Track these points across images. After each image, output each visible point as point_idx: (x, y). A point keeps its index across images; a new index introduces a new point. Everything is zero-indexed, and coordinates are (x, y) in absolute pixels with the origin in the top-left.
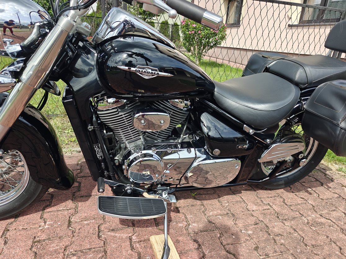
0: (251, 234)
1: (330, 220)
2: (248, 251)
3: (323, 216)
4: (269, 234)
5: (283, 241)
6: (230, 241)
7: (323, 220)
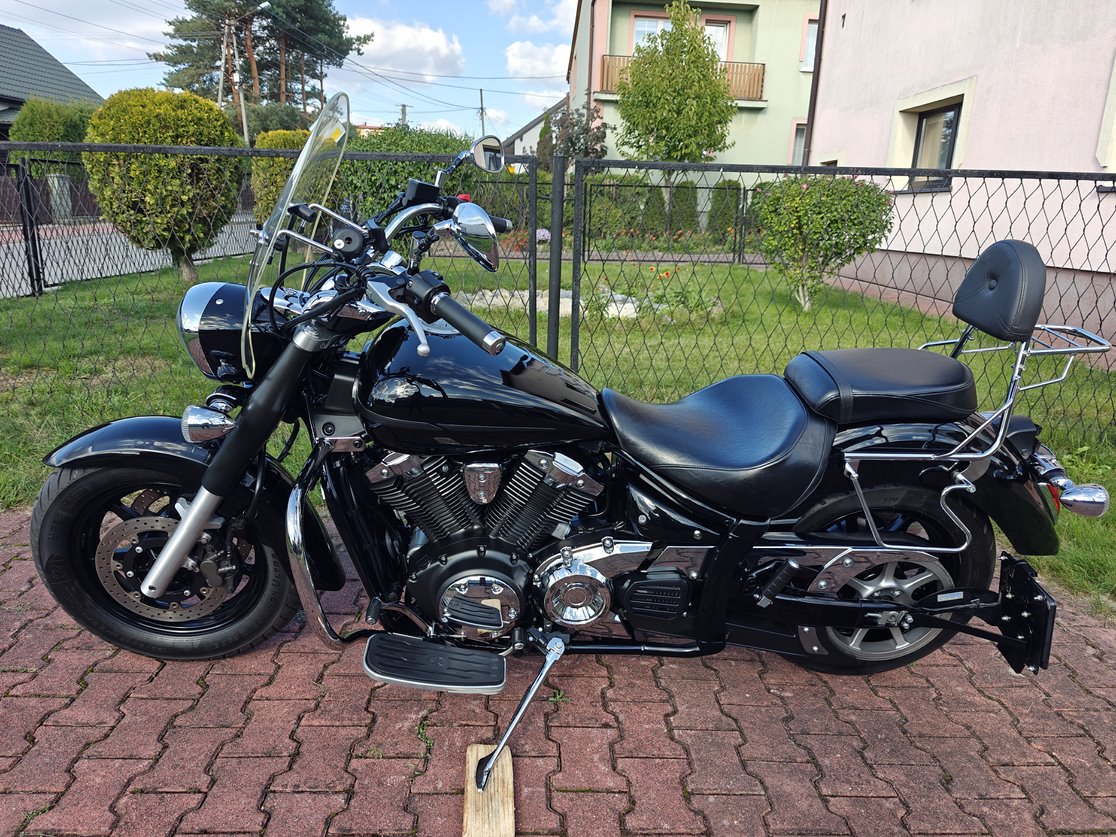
0: (788, 697)
1: (998, 701)
2: (767, 719)
3: (987, 693)
4: (830, 705)
5: (853, 718)
6: (735, 700)
7: (979, 699)
